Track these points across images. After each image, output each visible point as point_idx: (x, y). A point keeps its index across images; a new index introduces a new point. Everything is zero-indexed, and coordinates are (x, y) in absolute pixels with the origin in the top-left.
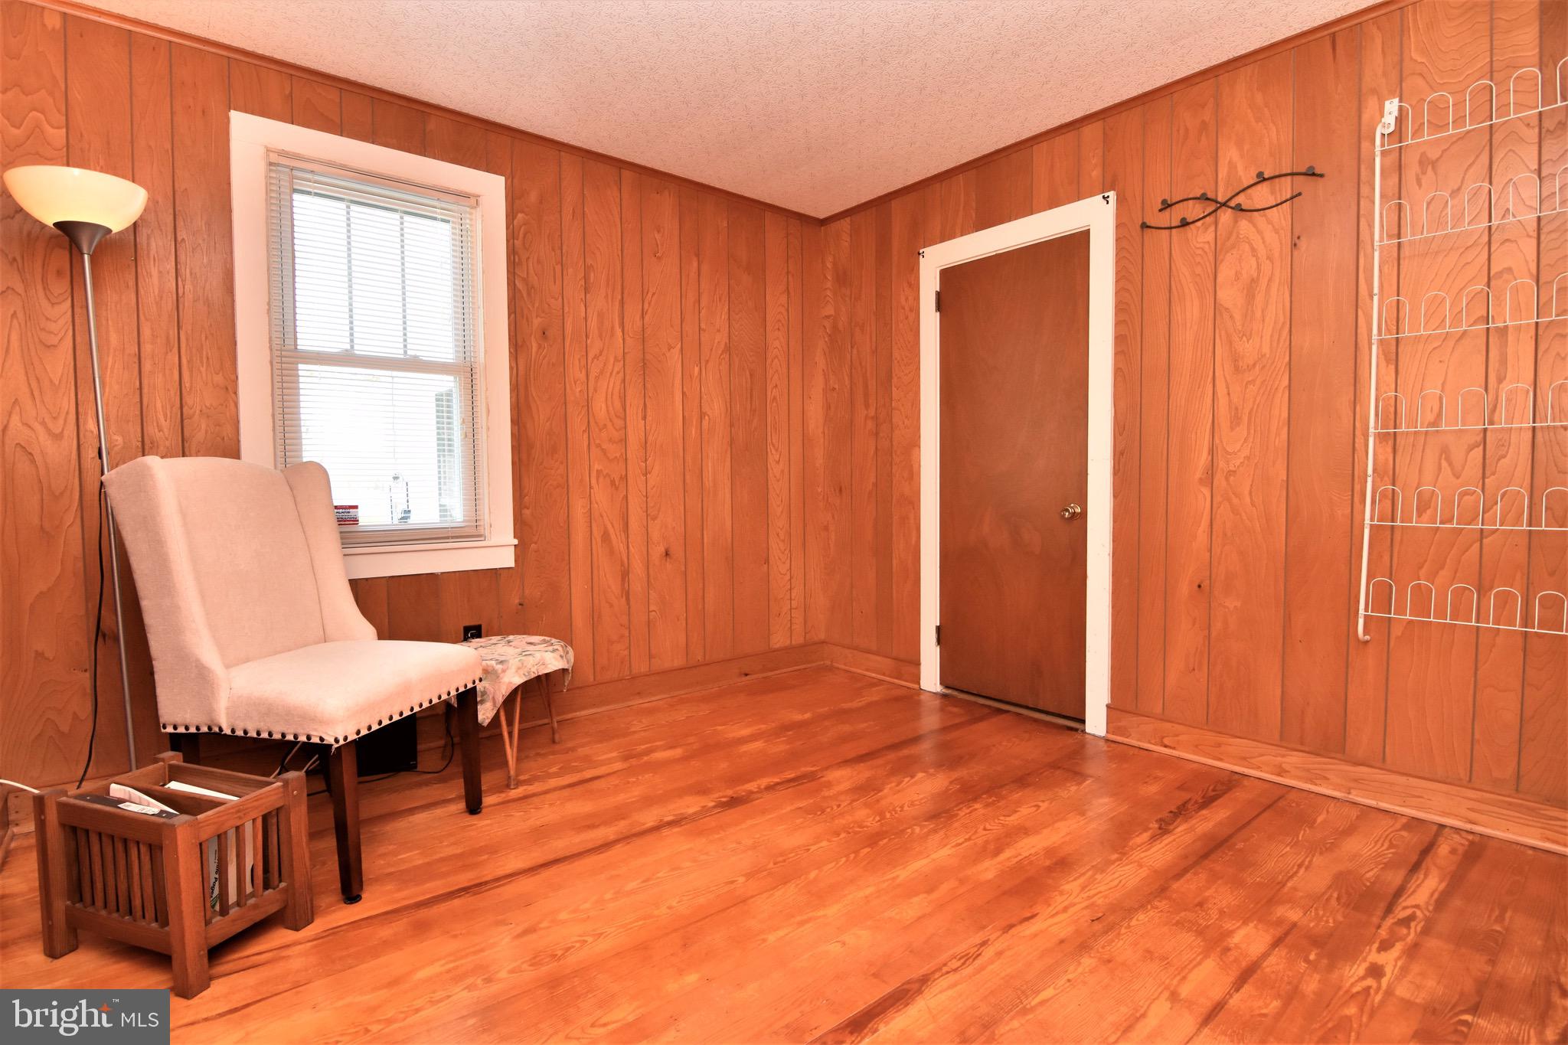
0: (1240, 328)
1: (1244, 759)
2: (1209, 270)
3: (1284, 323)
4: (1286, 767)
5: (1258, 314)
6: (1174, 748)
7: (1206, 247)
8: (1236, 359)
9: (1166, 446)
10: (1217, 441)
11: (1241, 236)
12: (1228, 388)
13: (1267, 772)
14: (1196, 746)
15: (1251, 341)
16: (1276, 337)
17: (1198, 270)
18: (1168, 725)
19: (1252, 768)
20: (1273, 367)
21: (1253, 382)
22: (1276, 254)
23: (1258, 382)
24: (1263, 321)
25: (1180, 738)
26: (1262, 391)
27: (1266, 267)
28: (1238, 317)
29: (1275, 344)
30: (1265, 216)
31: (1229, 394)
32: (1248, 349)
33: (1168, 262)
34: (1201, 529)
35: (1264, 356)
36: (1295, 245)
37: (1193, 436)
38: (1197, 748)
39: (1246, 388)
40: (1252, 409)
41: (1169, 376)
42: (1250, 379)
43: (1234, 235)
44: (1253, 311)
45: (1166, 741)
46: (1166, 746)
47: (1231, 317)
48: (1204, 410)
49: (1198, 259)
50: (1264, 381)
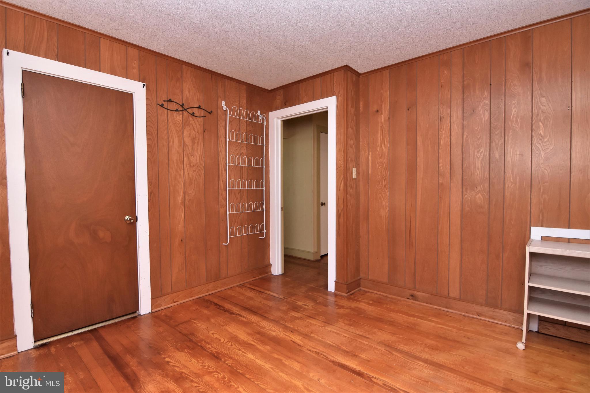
0: (191, 152)
1: (199, 293)
2: (181, 130)
3: (202, 154)
4: (209, 289)
5: (196, 149)
6: (178, 301)
7: (180, 121)
8: (190, 163)
9: (168, 191)
10: (185, 190)
11: (191, 123)
12: (188, 171)
13: (205, 293)
14: (185, 296)
15: (194, 157)
16: (200, 158)
17: (178, 129)
18: (175, 294)
19: (201, 294)
20: (200, 167)
21: (195, 171)
22: (200, 132)
23: (196, 171)
24: (197, 152)
25: (180, 296)
26: (197, 174)
27: (197, 135)
28: (190, 148)
29: (200, 160)
30: (197, 119)
31: (188, 174)
32: (193, 159)
33: (167, 122)
34: (181, 220)
35: (198, 163)
36: (204, 131)
37: (178, 187)
38: (185, 297)
39: (193, 172)
40: (195, 179)
41: (169, 165)
42: (194, 170)
43: (188, 121)
44: (194, 148)
45: (175, 300)
46: (175, 302)
47: (188, 148)
48: (181, 178)
49: (177, 125)
50: (198, 171)
